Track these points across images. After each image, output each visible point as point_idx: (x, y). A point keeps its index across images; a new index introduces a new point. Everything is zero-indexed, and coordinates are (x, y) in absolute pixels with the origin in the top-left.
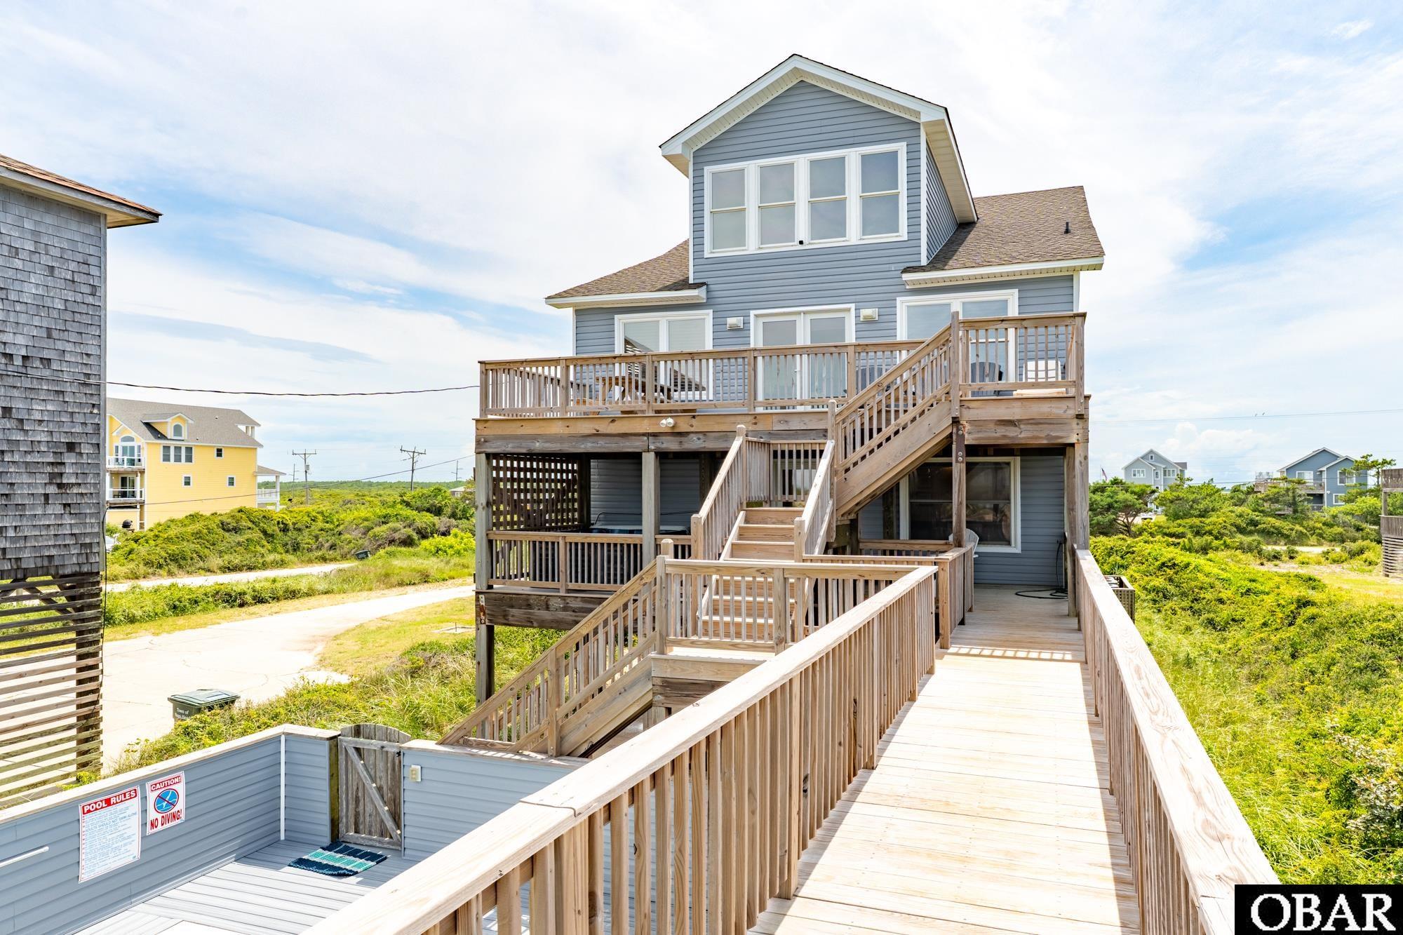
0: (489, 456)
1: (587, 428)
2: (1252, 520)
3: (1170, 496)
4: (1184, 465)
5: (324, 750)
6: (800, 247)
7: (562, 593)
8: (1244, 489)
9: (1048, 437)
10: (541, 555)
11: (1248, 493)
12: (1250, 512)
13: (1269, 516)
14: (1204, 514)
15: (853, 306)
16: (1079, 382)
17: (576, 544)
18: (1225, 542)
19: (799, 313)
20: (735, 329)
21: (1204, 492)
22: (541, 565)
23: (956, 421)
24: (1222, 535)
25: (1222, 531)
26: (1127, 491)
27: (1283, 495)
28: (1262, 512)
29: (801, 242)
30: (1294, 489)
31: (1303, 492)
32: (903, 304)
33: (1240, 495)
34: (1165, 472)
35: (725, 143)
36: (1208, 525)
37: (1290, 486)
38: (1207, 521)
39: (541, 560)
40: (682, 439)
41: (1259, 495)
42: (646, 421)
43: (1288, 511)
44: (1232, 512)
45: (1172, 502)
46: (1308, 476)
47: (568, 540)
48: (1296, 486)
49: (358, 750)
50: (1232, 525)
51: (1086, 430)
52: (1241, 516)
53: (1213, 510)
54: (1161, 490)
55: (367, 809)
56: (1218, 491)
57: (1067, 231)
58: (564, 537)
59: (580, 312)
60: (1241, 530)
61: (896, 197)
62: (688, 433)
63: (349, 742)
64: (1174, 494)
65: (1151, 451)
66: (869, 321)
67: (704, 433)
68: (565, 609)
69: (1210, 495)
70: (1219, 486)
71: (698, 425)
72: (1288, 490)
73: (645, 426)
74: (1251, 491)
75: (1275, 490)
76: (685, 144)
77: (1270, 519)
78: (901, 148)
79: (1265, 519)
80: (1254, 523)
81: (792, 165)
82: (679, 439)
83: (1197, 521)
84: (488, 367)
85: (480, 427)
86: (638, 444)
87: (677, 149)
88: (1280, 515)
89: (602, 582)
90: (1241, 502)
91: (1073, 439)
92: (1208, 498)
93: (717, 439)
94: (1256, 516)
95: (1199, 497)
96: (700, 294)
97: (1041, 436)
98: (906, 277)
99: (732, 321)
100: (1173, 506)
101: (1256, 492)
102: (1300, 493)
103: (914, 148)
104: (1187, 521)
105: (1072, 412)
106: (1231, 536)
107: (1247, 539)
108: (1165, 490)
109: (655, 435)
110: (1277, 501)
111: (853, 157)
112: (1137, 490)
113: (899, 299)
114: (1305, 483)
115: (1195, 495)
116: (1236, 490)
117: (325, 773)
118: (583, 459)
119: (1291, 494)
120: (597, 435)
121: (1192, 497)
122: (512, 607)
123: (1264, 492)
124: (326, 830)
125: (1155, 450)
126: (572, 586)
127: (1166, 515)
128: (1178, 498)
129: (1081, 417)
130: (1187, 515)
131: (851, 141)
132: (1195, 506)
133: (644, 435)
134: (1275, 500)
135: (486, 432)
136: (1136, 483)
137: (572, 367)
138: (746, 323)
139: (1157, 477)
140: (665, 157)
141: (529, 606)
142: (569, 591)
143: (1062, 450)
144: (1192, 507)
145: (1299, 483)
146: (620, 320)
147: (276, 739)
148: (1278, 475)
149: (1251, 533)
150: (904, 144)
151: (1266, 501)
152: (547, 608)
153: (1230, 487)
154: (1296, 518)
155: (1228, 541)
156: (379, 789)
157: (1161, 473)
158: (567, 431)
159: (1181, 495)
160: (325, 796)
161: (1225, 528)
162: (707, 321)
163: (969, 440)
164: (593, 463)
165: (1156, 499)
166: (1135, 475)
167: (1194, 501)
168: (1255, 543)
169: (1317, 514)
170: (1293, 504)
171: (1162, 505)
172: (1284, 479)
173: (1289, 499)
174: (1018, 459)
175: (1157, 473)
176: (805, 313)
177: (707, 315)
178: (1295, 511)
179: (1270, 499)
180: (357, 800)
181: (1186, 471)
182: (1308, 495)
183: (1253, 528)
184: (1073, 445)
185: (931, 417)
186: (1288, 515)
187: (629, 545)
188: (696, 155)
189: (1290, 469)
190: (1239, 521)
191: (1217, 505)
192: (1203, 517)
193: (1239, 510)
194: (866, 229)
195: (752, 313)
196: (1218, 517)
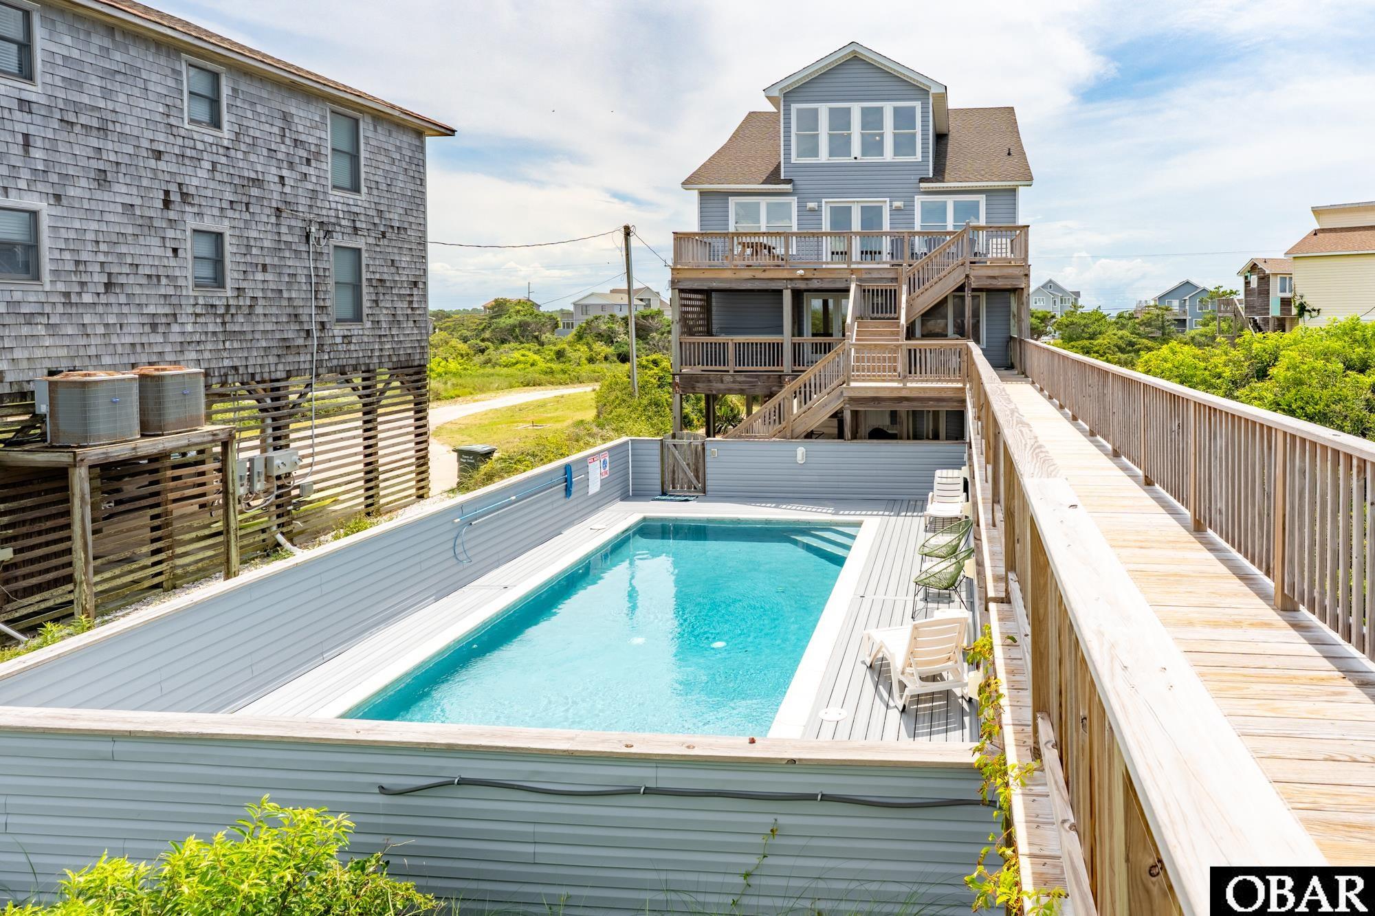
0: (681, 291)
1: (748, 274)
2: (1130, 342)
3: (1065, 322)
4: (1077, 294)
5: (658, 446)
6: (855, 161)
7: (731, 373)
8: (1127, 315)
9: (1012, 285)
10: (707, 351)
11: (1130, 319)
12: (1129, 334)
13: (1144, 338)
14: (1092, 337)
15: (888, 199)
16: (1026, 259)
17: (739, 344)
18: (1107, 358)
19: (854, 202)
20: (812, 210)
21: (1094, 317)
22: (707, 358)
23: (967, 276)
24: (1105, 353)
25: (1107, 351)
26: (1032, 316)
27: (1155, 320)
28: (1138, 334)
29: (856, 158)
30: (1163, 315)
31: (1170, 318)
32: (919, 200)
33: (1122, 320)
34: (1061, 300)
35: (804, 90)
36: (1096, 346)
37: (1160, 313)
38: (1095, 342)
39: (707, 355)
40: (808, 282)
41: (1137, 321)
42: (786, 272)
43: (1158, 334)
44: (1115, 335)
45: (1067, 326)
46: (1175, 304)
47: (734, 341)
48: (1165, 312)
49: (674, 445)
50: (1114, 346)
51: (1029, 281)
52: (1121, 338)
53: (1100, 333)
54: (1058, 316)
55: (680, 477)
56: (1104, 317)
57: (1009, 154)
58: (732, 340)
59: (703, 194)
60: (1122, 350)
61: (914, 135)
62: (812, 279)
63: (670, 441)
64: (1069, 319)
65: (1050, 281)
66: (898, 209)
67: (821, 279)
68: (734, 382)
69: (1098, 320)
70: (1105, 313)
71: (818, 275)
72: (1158, 315)
73: (786, 275)
74: (1131, 317)
75: (1148, 316)
76: (781, 90)
77: (1144, 340)
78: (918, 105)
79: (1140, 340)
80: (1132, 344)
81: (849, 109)
82: (806, 282)
83: (1086, 343)
84: (679, 236)
85: (675, 272)
86: (780, 284)
87: (776, 93)
88: (1152, 337)
89: (757, 365)
90: (1123, 327)
91: (1023, 286)
92: (1096, 323)
93: (830, 282)
94: (1134, 338)
95: (1089, 322)
96: (789, 187)
97: (1007, 284)
98: (922, 185)
99: (811, 205)
100: (1068, 330)
101: (1135, 318)
102: (1168, 318)
103: (925, 106)
104: (1079, 343)
105: (1022, 273)
106: (1114, 353)
107: (1123, 357)
108: (1062, 316)
109: (791, 279)
110: (1150, 325)
111: (888, 108)
112: (1040, 315)
113: (916, 197)
114: (1171, 310)
115: (1086, 320)
116: (1120, 316)
117: (658, 458)
118: (707, 293)
119: (1160, 319)
120: (754, 279)
121: (1083, 322)
122: (698, 382)
123: (1141, 317)
124: (659, 488)
125: (1053, 279)
126: (738, 368)
127: (1062, 339)
128: (1072, 323)
129: (1027, 275)
130: (1079, 338)
131: (886, 97)
132: (1086, 330)
133: (784, 279)
134: (1147, 324)
135: (678, 276)
136: (1040, 310)
137: (735, 238)
138: (820, 206)
139: (1055, 304)
140: (767, 97)
141: (710, 381)
142: (735, 372)
143: (1017, 291)
144: (1083, 330)
145: (1167, 310)
146: (732, 201)
147: (626, 443)
148: (1152, 303)
149: (1129, 352)
150: (920, 102)
151: (1141, 325)
152: (722, 382)
153: (1115, 314)
154: (1164, 340)
155: (1110, 357)
156: (688, 465)
157: (1058, 301)
158: (734, 276)
159: (1075, 320)
160: (658, 470)
161: (1109, 348)
162: (793, 205)
163: (973, 286)
164: (714, 295)
165: (1055, 323)
166: (1036, 303)
167: (1085, 326)
168: (1130, 359)
169: (1181, 335)
170: (1162, 328)
171: (1059, 329)
172: (1156, 306)
173: (1159, 323)
174: (984, 293)
175: (1055, 301)
176: (857, 202)
177: (793, 200)
178: (1163, 334)
179: (1145, 324)
180: (674, 472)
181: (1079, 299)
182: (1175, 320)
183: (1130, 348)
184: (1022, 289)
185: (955, 274)
186: (1158, 337)
187: (774, 344)
188: (786, 95)
189: (1161, 298)
190: (1120, 342)
191: (1103, 329)
192: (1092, 339)
193: (1120, 333)
194: (897, 153)
195: (824, 200)
196: (1104, 339)
